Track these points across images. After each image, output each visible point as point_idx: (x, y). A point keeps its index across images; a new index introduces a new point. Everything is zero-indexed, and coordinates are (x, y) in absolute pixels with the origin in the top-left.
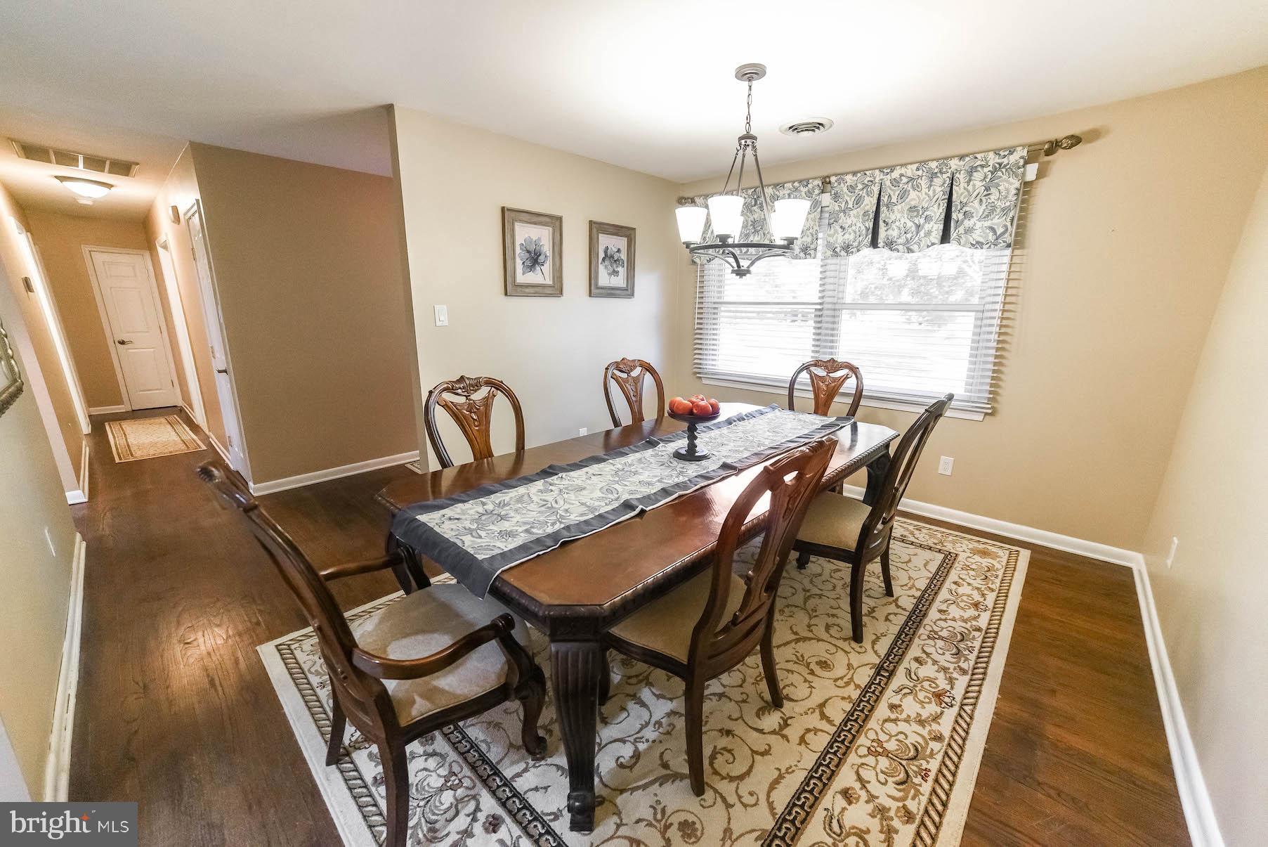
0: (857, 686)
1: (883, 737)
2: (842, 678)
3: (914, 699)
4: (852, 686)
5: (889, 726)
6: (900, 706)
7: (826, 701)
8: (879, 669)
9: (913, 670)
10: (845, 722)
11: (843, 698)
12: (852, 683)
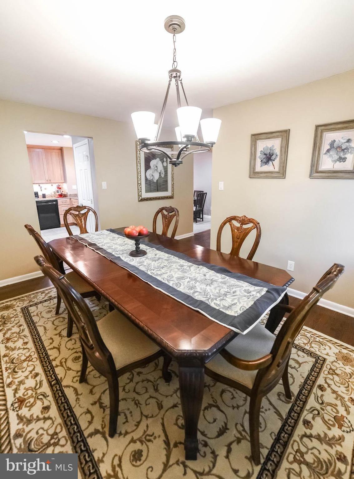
0: (57, 366)
1: (30, 363)
2: (65, 362)
3: (31, 387)
4: (59, 364)
5: (32, 368)
6: (35, 378)
7: (59, 352)
8: (58, 382)
9: (44, 399)
10: (46, 354)
11: (56, 358)
12: (60, 365)
